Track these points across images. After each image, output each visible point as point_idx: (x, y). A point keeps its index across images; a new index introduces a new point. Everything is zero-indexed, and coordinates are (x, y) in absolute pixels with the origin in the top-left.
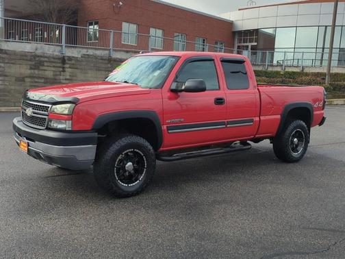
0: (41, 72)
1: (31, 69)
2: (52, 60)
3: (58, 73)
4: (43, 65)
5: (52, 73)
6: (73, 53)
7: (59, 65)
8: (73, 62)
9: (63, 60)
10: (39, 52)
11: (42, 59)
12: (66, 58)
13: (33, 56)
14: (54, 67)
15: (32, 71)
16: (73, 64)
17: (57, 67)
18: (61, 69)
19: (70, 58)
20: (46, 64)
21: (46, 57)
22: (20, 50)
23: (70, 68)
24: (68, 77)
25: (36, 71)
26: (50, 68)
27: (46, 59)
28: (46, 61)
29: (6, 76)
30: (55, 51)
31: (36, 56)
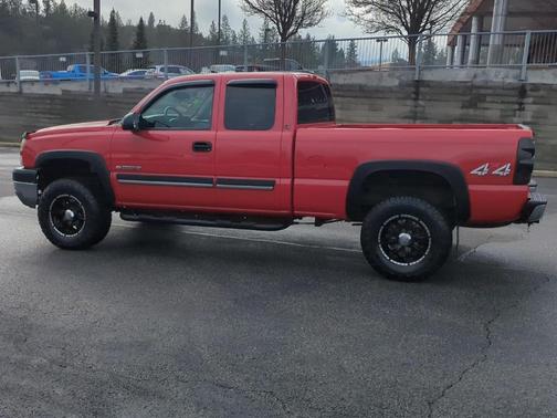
0: (478, 112)
1: (462, 107)
2: (501, 92)
3: (510, 113)
4: (484, 101)
5: (498, 113)
6: (543, 77)
7: (514, 99)
8: (542, 93)
9: (522, 91)
10: (479, 81)
11: (483, 91)
12: (528, 88)
13: (468, 87)
14: (502, 102)
15: (465, 111)
16: (542, 97)
17: (508, 103)
18: (517, 107)
19: (536, 87)
20: (488, 99)
21: (490, 88)
22: (450, 80)
23: (534, 103)
24: (529, 120)
25: (471, 111)
26: (494, 105)
27: (490, 91)
28: (490, 95)
29: (426, 118)
30: (507, 77)
31: (474, 87)
